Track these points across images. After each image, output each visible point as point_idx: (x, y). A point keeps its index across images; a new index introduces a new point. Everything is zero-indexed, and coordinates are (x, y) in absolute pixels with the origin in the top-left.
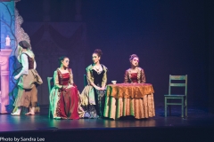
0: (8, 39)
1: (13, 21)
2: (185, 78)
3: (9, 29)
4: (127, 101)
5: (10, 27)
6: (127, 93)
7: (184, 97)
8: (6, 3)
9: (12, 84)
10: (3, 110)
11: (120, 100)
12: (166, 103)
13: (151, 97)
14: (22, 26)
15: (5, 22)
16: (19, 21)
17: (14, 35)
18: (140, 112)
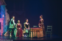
0: (3, 15)
1: (5, 10)
2: (52, 26)
3: (3, 13)
4: (35, 33)
5: (4, 12)
6: (35, 30)
7: (51, 32)
8: (3, 6)
9: (4, 28)
10: (2, 35)
11: (33, 32)
12: (46, 34)
13: (42, 32)
14: (7, 12)
15: (3, 11)
16: (6, 10)
17: (5, 14)
18: (39, 36)
